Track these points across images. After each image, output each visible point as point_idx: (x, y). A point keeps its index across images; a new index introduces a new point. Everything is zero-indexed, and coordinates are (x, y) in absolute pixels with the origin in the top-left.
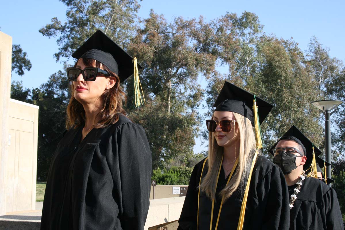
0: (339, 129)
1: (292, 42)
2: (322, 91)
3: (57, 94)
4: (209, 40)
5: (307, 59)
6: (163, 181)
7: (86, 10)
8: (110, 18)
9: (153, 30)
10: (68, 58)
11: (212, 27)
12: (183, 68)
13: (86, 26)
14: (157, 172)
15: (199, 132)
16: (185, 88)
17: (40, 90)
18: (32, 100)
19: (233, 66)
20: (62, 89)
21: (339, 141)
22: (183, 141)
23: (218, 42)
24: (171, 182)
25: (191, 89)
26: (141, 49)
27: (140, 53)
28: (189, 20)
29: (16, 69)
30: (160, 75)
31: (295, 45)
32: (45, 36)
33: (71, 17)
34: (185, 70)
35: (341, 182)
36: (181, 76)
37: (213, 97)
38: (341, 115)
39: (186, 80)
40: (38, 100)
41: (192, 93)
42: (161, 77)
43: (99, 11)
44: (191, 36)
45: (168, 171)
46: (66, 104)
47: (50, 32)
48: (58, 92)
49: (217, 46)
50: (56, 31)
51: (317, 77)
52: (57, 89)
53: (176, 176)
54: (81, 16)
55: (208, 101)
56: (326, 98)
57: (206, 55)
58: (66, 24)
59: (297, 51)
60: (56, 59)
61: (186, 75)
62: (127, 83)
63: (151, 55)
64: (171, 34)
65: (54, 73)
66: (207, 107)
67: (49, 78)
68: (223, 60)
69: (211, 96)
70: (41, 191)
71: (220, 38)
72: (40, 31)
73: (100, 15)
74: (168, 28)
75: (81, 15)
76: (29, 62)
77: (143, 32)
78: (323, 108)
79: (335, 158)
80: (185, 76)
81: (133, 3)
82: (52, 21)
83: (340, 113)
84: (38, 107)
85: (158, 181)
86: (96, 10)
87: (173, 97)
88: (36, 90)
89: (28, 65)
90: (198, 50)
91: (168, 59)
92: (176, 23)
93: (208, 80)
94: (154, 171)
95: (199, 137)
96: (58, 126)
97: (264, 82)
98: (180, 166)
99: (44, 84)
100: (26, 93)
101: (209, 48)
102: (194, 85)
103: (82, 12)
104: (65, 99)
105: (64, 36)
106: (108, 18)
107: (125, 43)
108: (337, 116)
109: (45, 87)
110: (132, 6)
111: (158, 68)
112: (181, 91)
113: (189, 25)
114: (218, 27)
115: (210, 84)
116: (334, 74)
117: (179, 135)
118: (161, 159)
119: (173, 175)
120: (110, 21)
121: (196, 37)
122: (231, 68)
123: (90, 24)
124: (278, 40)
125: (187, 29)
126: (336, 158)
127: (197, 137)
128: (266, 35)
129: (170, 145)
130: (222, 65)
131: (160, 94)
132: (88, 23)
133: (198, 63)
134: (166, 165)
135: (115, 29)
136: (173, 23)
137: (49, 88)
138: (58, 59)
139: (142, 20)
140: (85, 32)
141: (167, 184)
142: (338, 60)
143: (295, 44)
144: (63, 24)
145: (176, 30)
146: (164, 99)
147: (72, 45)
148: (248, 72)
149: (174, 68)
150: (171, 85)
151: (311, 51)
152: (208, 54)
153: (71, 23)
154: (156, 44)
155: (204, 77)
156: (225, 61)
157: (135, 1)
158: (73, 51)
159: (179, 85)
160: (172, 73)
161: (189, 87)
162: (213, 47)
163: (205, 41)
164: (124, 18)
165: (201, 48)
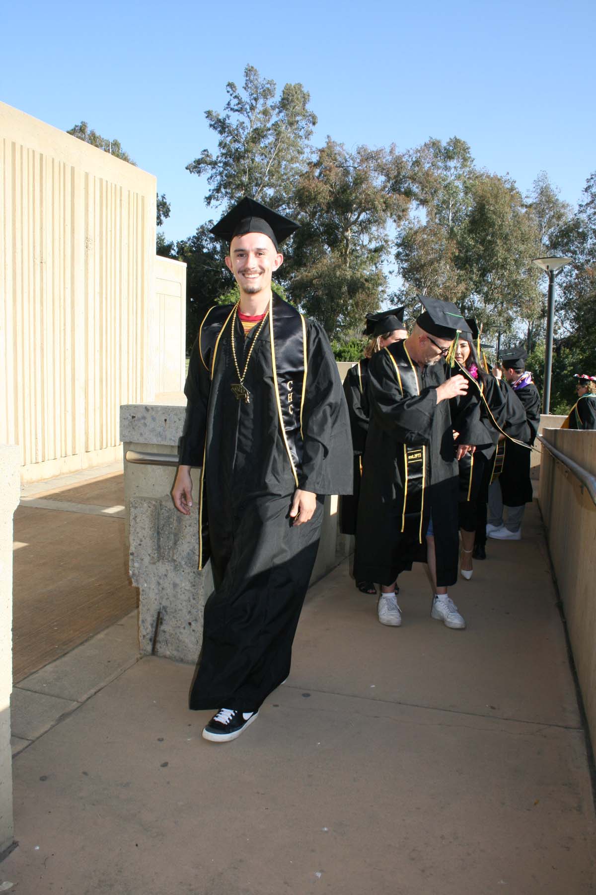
0: (563, 295)
1: (509, 180)
2: (544, 245)
3: (207, 248)
4: (401, 176)
5: (526, 202)
6: (339, 357)
7: (244, 139)
8: (272, 150)
9: (328, 163)
10: (221, 202)
11: (406, 158)
12: (366, 214)
13: (244, 159)
15: (385, 296)
16: (370, 241)
17: (186, 243)
18: (177, 256)
19: (431, 211)
20: (213, 242)
21: (562, 309)
22: (365, 307)
23: (413, 179)
24: (350, 358)
25: (375, 240)
26: (313, 188)
27: (313, 192)
28: (375, 149)
30: (337, 222)
31: (512, 183)
32: (193, 173)
33: (223, 148)
34: (369, 216)
35: (562, 361)
36: (364, 223)
37: (403, 251)
38: (566, 276)
39: (370, 228)
40: (184, 255)
41: (377, 246)
42: (339, 224)
43: (259, 139)
44: (376, 171)
45: (346, 344)
46: (218, 260)
47: (199, 168)
48: (208, 246)
49: (410, 184)
50: (206, 167)
51: (539, 226)
52: (207, 242)
53: (357, 351)
54: (237, 147)
55: (398, 256)
56: (548, 255)
57: (396, 196)
58: (218, 157)
59: (514, 191)
60: (206, 203)
61: (369, 222)
63: (326, 194)
66: (396, 263)
68: (419, 203)
69: (401, 250)
71: (415, 174)
72: (187, 168)
73: (262, 145)
74: (348, 160)
75: (237, 145)
77: (315, 165)
78: (548, 267)
79: (555, 332)
80: (369, 224)
81: (303, 128)
82: (202, 154)
83: (566, 273)
84: (185, 265)
86: (255, 138)
87: (354, 250)
88: (182, 243)
90: (387, 189)
91: (347, 201)
92: (359, 153)
93: (399, 229)
95: (385, 301)
96: (208, 288)
97: (471, 232)
98: (361, 338)
99: (190, 236)
100: (170, 247)
101: (400, 187)
102: (380, 235)
103: (239, 142)
104: (218, 253)
105: (215, 173)
106: (272, 148)
107: (292, 181)
108: (561, 278)
109: (193, 240)
110: (302, 133)
111: (334, 213)
112: (363, 244)
113: (375, 157)
114: (414, 159)
115: (400, 234)
116: (561, 223)
117: (361, 299)
118: (338, 329)
119: (352, 350)
120: (274, 152)
121: (384, 171)
122: (429, 213)
123: (248, 158)
124: (490, 176)
125: (372, 161)
126: (557, 331)
127: (382, 301)
128: (477, 169)
129: (348, 313)
130: (417, 209)
131: (336, 246)
132: (246, 155)
133: (387, 206)
134: (344, 337)
135: (280, 163)
136: (354, 152)
137: (198, 241)
138: (209, 203)
139: (314, 149)
140: (242, 168)
141: (345, 361)
142: (568, 205)
143: (511, 181)
144: (214, 158)
145: (358, 163)
146: (342, 253)
147: (225, 183)
148: (450, 218)
149: (356, 213)
150: (350, 235)
151: (534, 192)
152: (399, 194)
153: (224, 156)
154: (333, 181)
155: (394, 225)
156: (421, 204)
157: (306, 124)
158: (227, 193)
159: (361, 235)
160: (352, 220)
161: (374, 237)
162: (406, 185)
163: (396, 177)
164: (292, 149)
165: (391, 187)
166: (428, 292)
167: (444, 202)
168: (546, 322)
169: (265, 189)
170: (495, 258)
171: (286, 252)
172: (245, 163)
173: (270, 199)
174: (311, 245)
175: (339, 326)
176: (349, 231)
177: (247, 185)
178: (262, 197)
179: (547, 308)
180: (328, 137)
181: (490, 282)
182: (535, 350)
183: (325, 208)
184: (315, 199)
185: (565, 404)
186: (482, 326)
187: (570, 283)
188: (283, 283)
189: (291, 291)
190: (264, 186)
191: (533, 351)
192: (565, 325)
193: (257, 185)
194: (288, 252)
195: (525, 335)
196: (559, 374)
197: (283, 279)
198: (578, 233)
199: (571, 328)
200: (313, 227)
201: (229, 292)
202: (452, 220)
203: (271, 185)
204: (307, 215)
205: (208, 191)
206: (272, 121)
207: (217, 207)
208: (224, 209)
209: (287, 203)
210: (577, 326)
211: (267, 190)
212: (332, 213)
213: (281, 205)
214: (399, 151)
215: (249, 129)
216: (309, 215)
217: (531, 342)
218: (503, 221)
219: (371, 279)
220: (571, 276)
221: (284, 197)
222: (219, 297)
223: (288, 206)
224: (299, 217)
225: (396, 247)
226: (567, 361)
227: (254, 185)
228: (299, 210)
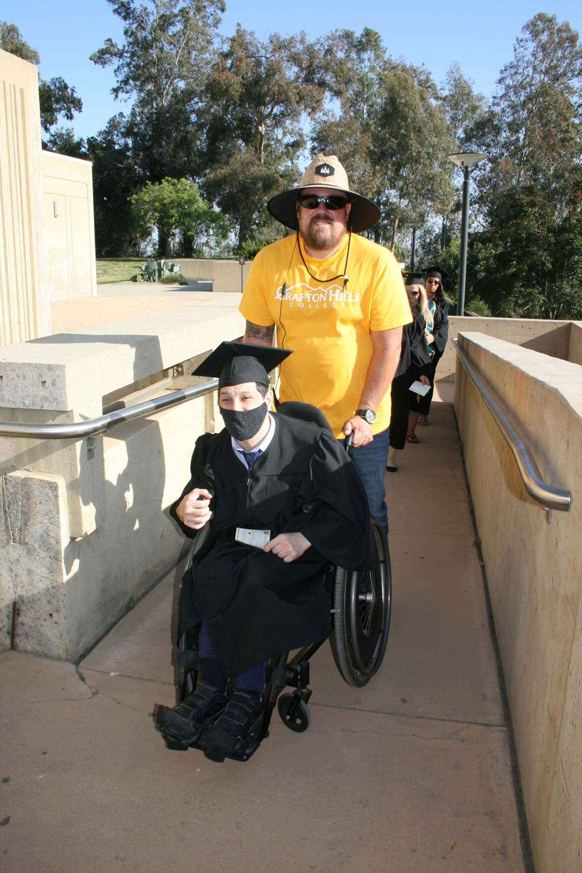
0: (477, 189)
1: (424, 70)
2: (458, 138)
3: (118, 144)
4: (314, 67)
5: (441, 94)
7: (150, 26)
8: (182, 37)
9: (239, 53)
10: (131, 95)
11: (318, 47)
12: (279, 107)
13: (152, 49)
14: (246, 245)
16: (284, 134)
17: (96, 140)
18: (88, 153)
19: (345, 103)
20: (125, 137)
21: (475, 203)
23: (326, 69)
25: (290, 134)
26: (224, 81)
27: (223, 85)
28: (288, 37)
29: (63, 112)
31: (427, 75)
32: (97, 64)
33: (130, 37)
34: (282, 108)
35: (476, 256)
36: (278, 116)
37: (318, 145)
38: (480, 169)
39: (284, 122)
40: (95, 153)
41: (292, 140)
42: (251, 118)
43: (168, 27)
44: (288, 61)
46: (130, 157)
47: (103, 58)
48: (120, 142)
49: (324, 74)
50: (111, 58)
51: (453, 119)
52: (119, 138)
54: (144, 35)
55: (313, 150)
56: (462, 149)
57: (310, 87)
58: (124, 46)
59: (429, 84)
60: (114, 96)
61: (283, 115)
63: (237, 87)
64: (263, 59)
65: (114, 116)
66: (310, 158)
67: (108, 122)
68: (333, 94)
69: (316, 144)
70: (104, 270)
71: (328, 64)
72: (91, 59)
73: (170, 33)
74: (260, 49)
75: (144, 33)
76: (79, 101)
77: (226, 56)
78: (463, 162)
79: (470, 225)
80: (283, 117)
81: (212, 15)
82: (106, 44)
84: (92, 165)
85: (248, 255)
86: (163, 25)
87: (268, 145)
88: (92, 140)
89: (77, 104)
90: (300, 80)
91: (260, 93)
92: (271, 42)
93: (313, 123)
94: (243, 243)
96: (121, 186)
97: (384, 125)
99: (101, 131)
100: (79, 144)
101: (313, 78)
102: (294, 128)
103: (144, 29)
104: (130, 149)
105: (123, 64)
106: (180, 37)
107: (204, 73)
109: (103, 135)
110: (210, 21)
111: (247, 106)
112: (277, 138)
113: (288, 45)
114: (326, 48)
115: (316, 128)
116: (475, 116)
118: (252, 227)
120: (183, 41)
121: (298, 62)
122: (343, 105)
123: (156, 47)
124: (406, 66)
125: (285, 51)
128: (391, 60)
130: (331, 100)
131: (250, 142)
132: (154, 45)
133: (301, 98)
134: (259, 235)
135: (189, 53)
136: (266, 41)
137: (108, 135)
138: (117, 97)
139: (225, 39)
140: (150, 58)
142: (482, 97)
143: (426, 73)
144: (121, 48)
145: (271, 52)
146: (256, 148)
147: (134, 76)
148: (365, 111)
149: (269, 106)
150: (264, 130)
151: (448, 83)
152: (313, 85)
153: (130, 47)
154: (244, 72)
155: (309, 118)
156: (335, 95)
157: (214, 11)
158: (135, 85)
159: (276, 129)
160: (266, 113)
161: (289, 131)
162: (319, 76)
163: (308, 67)
164: (201, 38)
165: (304, 78)
167: (357, 94)
168: (461, 216)
169: (175, 81)
170: (410, 151)
171: (200, 147)
172: (154, 53)
173: (181, 92)
174: (224, 140)
175: (255, 223)
176: (263, 125)
177: (156, 77)
178: (173, 90)
179: (461, 202)
180: (239, 25)
181: (406, 176)
182: (450, 244)
183: (237, 100)
184: (227, 90)
185: (478, 299)
186: (397, 221)
187: (484, 177)
188: (197, 180)
189: (205, 188)
190: (175, 78)
191: (448, 245)
192: (478, 219)
193: (167, 77)
194: (202, 148)
195: (440, 230)
196: (472, 268)
197: (196, 176)
198: (492, 125)
199: (485, 222)
200: (227, 121)
201: (142, 191)
202: (367, 112)
203: (181, 77)
204: (220, 108)
205: (116, 83)
206: (179, 7)
207: (126, 101)
208: (134, 103)
209: (199, 96)
210: (490, 220)
211: (178, 82)
212: (245, 106)
213: (193, 99)
214: (310, 39)
215: (155, 15)
216: (222, 109)
217: (445, 235)
218: (416, 113)
219: (286, 175)
220: (485, 170)
221: (196, 90)
222: (132, 196)
223: (200, 99)
224: (212, 110)
225: (311, 142)
226: (480, 256)
227: (163, 76)
228: (211, 103)
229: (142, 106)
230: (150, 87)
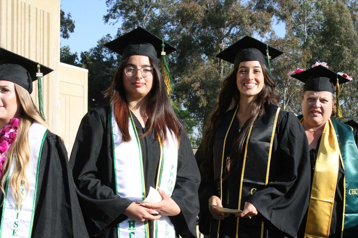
3: (106, 57)
10: (118, 20)
12: (236, 28)
17: (88, 53)
18: (81, 64)
19: (289, 25)
20: (111, 53)
26: (191, 8)
30: (212, 36)
34: (238, 30)
36: (234, 36)
40: (87, 64)
42: (214, 38)
46: (115, 67)
48: (107, 55)
49: (272, 4)
52: (106, 53)
57: (260, 13)
60: (105, 21)
62: (178, 44)
68: (279, 18)
80: (239, 36)
84: (87, 71)
88: (85, 54)
90: (253, 8)
91: (220, 19)
99: (92, 48)
100: (75, 56)
101: (263, 6)
104: (115, 61)
109: (94, 51)
111: (210, 28)
130: (277, 23)
131: (212, 55)
133: (253, 20)
137: (98, 51)
138: (107, 21)
147: (121, 6)
148: (306, 31)
149: (227, 28)
150: (224, 46)
152: (263, 11)
154: (208, 3)
156: (281, 19)
158: (122, 13)
160: (225, 33)
162: (268, 4)
165: (256, 6)
166: (288, 91)
167: (300, 17)
169: (153, 9)
170: (344, 60)
171: (171, 60)
173: (157, 18)
174: (190, 54)
176: (223, 43)
177: (138, 6)
178: (151, 16)
190: (153, 7)
193: (147, 6)
194: (173, 60)
200: (193, 40)
202: (307, 32)
203: (157, 7)
204: (188, 30)
205: (107, 12)
207: (114, 24)
209: (171, 21)
211: (155, 10)
212: (208, 29)
213: (166, 23)
216: (190, 30)
221: (169, 16)
223: (172, 23)
224: (182, 32)
227: (144, 6)
228: (181, 26)
229: (126, 29)
230: (133, 14)
